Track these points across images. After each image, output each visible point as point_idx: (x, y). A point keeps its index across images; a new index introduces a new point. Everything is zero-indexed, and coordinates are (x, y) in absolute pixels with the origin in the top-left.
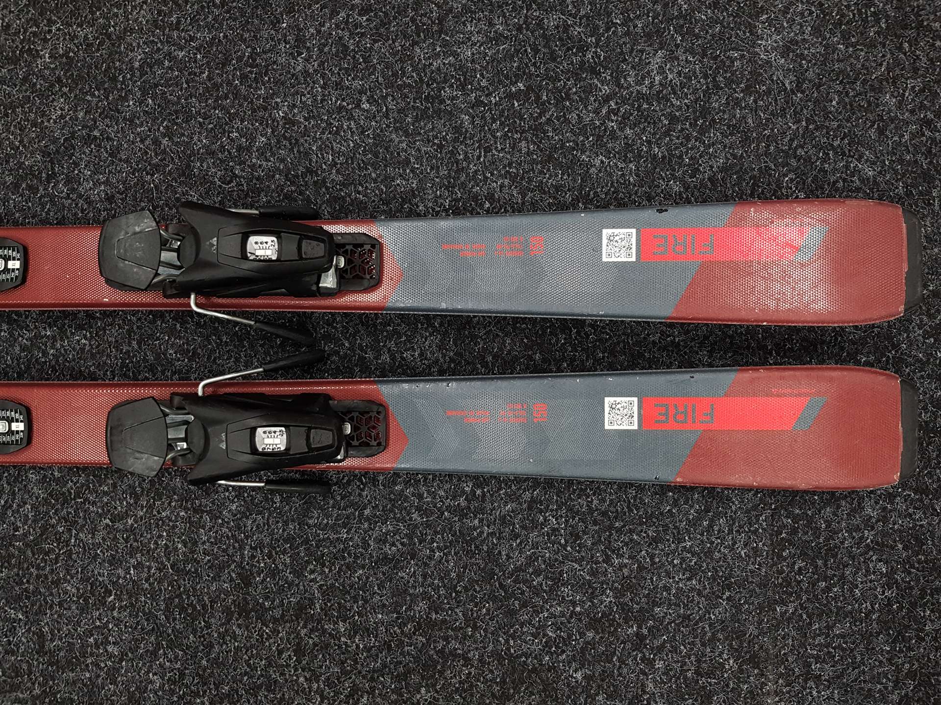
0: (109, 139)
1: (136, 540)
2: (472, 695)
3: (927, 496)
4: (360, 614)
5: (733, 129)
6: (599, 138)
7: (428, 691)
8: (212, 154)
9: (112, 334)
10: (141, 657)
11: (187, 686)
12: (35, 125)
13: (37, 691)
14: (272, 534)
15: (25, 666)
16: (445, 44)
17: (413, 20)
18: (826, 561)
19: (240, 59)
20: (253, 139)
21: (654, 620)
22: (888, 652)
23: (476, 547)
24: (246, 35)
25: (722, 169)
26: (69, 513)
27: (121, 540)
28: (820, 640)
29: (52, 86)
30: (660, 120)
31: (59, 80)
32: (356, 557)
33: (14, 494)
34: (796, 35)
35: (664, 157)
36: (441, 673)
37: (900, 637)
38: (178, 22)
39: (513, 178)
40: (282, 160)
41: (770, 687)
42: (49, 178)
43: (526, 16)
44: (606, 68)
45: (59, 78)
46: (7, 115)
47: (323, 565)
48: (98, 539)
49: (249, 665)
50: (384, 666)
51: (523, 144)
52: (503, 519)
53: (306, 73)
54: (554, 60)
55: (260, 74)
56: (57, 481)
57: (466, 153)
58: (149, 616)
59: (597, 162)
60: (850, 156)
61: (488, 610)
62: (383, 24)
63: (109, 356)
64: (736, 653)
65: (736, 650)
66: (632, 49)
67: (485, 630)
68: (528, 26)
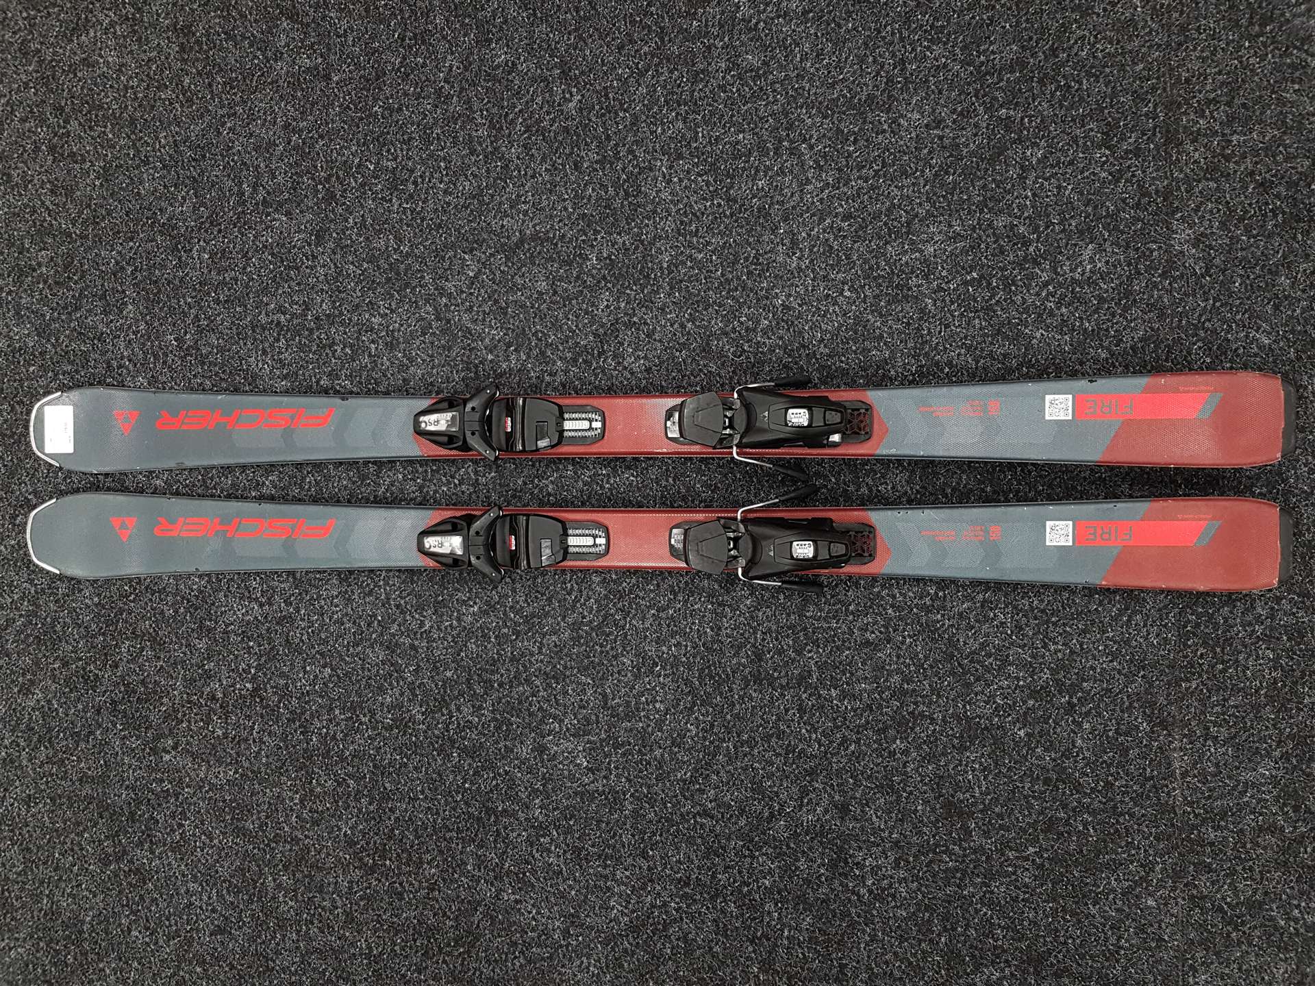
0: (645, 323)
1: (675, 626)
2: (937, 746)
3: (1308, 599)
4: (848, 684)
5: (1151, 307)
6: (1040, 315)
7: (902, 743)
8: (726, 334)
9: (653, 473)
10: (681, 712)
11: (716, 734)
12: (587, 313)
13: (603, 736)
14: (778, 623)
15: (593, 717)
16: (912, 243)
17: (886, 224)
18: (1223, 649)
19: (746, 259)
20: (758, 322)
21: (1083, 692)
22: (1273, 719)
23: (939, 635)
24: (751, 240)
25: (1141, 340)
26: (624, 606)
27: (665, 626)
28: (1218, 709)
29: (599, 282)
30: (1090, 301)
31: (604, 278)
32: (844, 641)
33: (581, 591)
34: (1206, 229)
35: (1093, 330)
36: (912, 729)
37: (1283, 707)
38: (697, 230)
39: (968, 348)
40: (781, 338)
41: (1176, 744)
42: (600, 354)
43: (979, 219)
44: (1045, 259)
45: (604, 276)
46: (565, 306)
47: (818, 646)
48: (647, 625)
49: (763, 719)
50: (868, 722)
51: (977, 321)
52: (960, 614)
53: (800, 269)
54: (1002, 253)
55: (763, 270)
56: (615, 582)
57: (929, 329)
58: (687, 682)
59: (1038, 335)
60: (1250, 328)
61: (949, 683)
62: (861, 227)
63: (651, 489)
64: (1149, 718)
65: (1149, 716)
66: (1067, 244)
67: (947, 698)
68: (980, 226)
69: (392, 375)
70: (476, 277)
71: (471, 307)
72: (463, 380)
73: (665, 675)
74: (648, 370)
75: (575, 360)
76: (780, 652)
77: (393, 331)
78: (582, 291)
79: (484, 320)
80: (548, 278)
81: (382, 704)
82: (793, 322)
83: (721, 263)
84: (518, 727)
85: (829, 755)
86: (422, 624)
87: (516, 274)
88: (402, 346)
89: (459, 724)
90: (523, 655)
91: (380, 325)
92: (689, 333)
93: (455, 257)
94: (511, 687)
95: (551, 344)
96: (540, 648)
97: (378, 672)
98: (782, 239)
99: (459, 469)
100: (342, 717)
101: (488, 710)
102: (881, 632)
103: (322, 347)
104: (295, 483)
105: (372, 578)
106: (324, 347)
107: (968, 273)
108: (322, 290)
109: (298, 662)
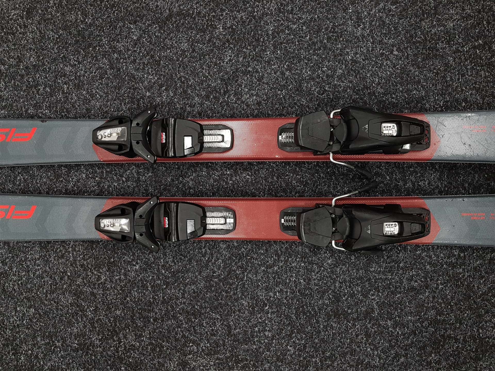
69: (78, 106)
70: (138, 39)
71: (135, 60)
72: (129, 109)
73: (272, 312)
74: (259, 103)
75: (207, 97)
76: (352, 295)
77: (79, 76)
78: (212, 50)
79: (144, 69)
80: (189, 40)
81: (71, 334)
82: (359, 71)
83: (309, 31)
84: (168, 349)
85: (386, 366)
86: (99, 278)
87: (166, 38)
88: (86, 87)
89: (125, 347)
90: (171, 299)
91: (71, 72)
92: (287, 78)
93: (124, 26)
94: (162, 321)
95: (191, 86)
96: (183, 294)
97: (68, 311)
98: (351, 17)
99: (126, 171)
100: (43, 342)
101: (146, 338)
102: (422, 281)
103: (29, 87)
104: (10, 181)
105: (63, 246)
106: (31, 87)
107: (476, 41)
108: (31, 48)
109: (11, 305)
